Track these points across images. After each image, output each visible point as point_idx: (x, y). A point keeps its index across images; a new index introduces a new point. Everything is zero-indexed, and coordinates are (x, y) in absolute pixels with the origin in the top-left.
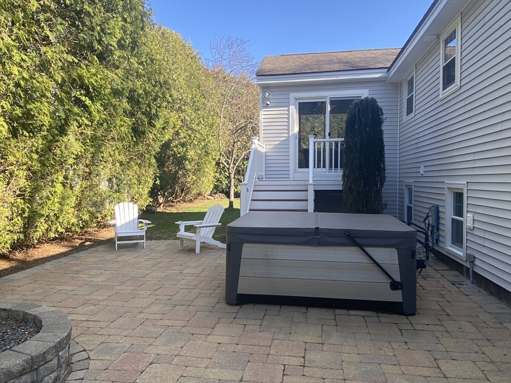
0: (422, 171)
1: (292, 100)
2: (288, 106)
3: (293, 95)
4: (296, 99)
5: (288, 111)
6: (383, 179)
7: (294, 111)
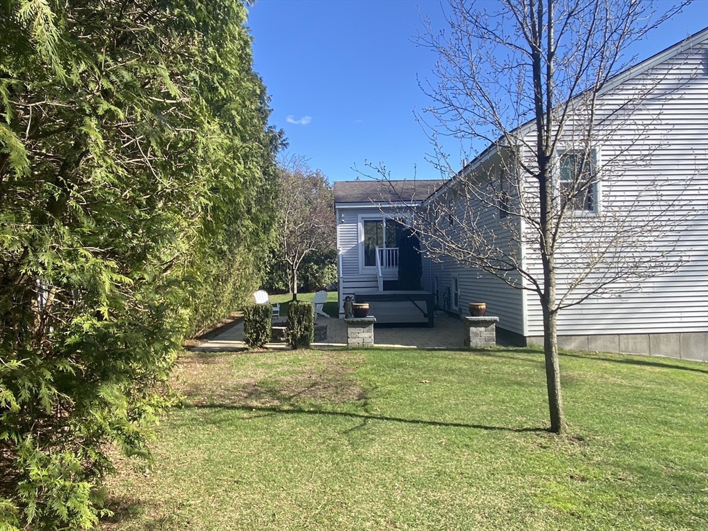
0: (442, 268)
1: (360, 218)
2: (357, 223)
3: (360, 216)
4: (362, 218)
5: (357, 226)
6: (421, 273)
7: (361, 226)
